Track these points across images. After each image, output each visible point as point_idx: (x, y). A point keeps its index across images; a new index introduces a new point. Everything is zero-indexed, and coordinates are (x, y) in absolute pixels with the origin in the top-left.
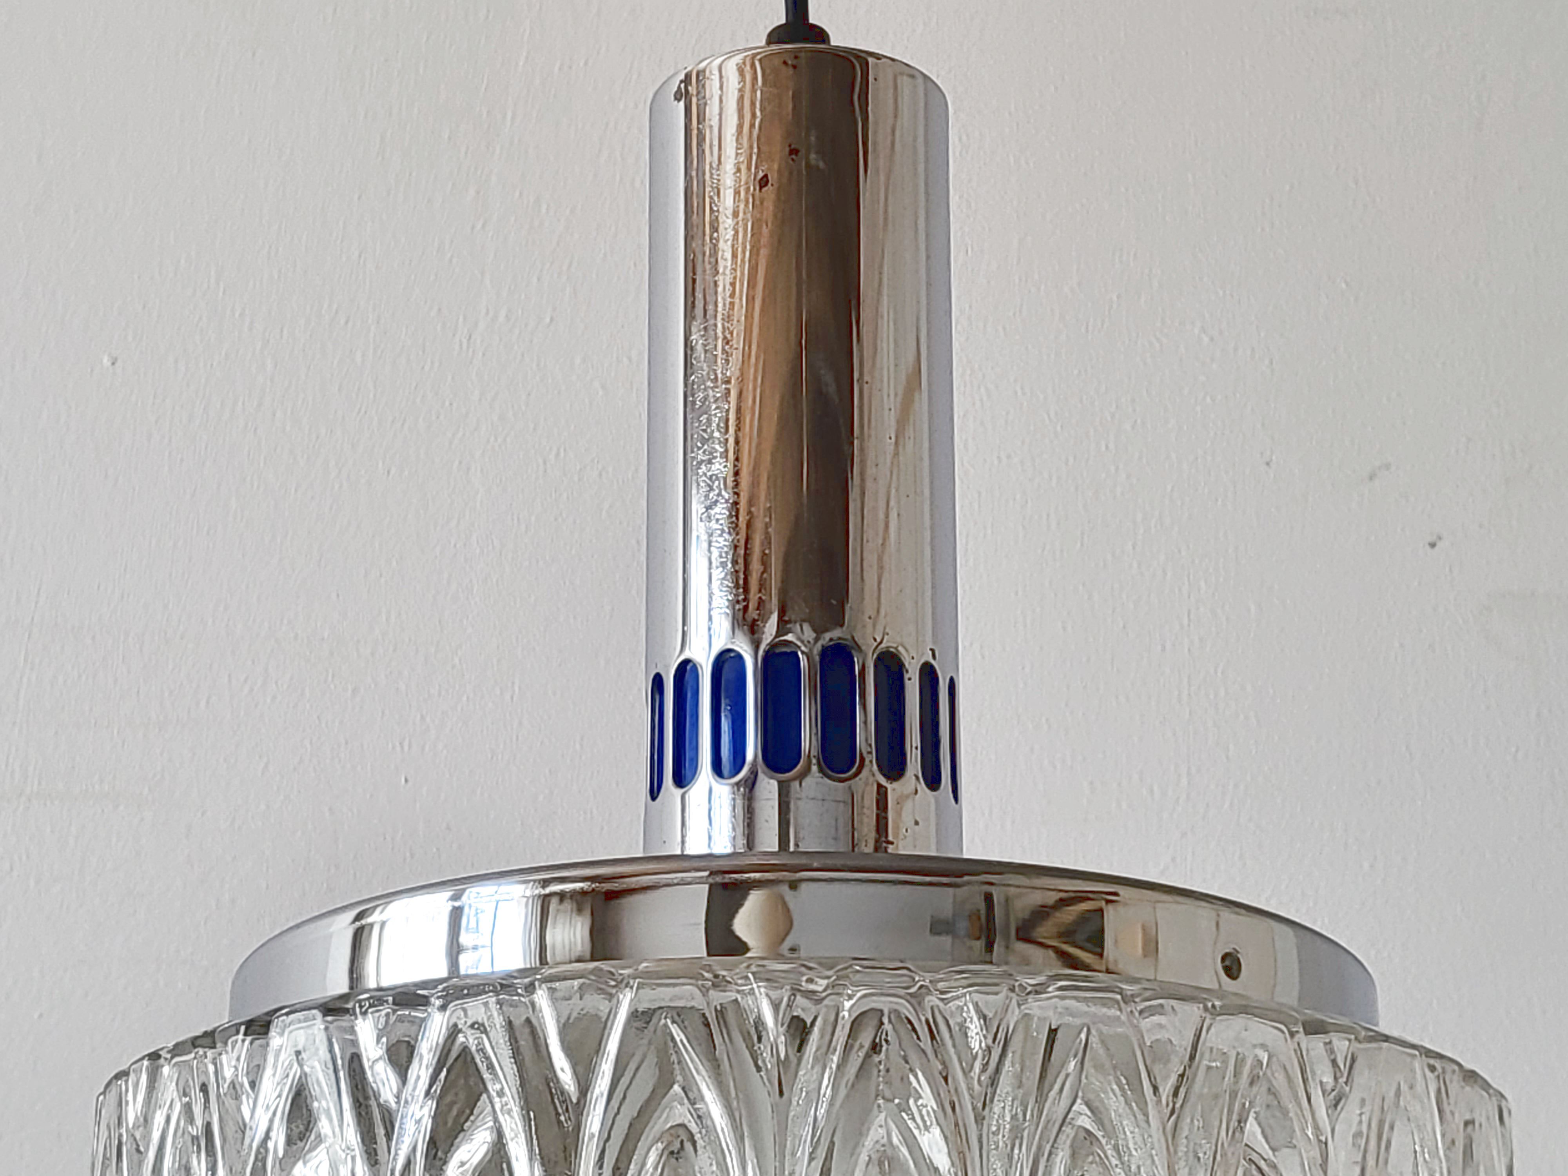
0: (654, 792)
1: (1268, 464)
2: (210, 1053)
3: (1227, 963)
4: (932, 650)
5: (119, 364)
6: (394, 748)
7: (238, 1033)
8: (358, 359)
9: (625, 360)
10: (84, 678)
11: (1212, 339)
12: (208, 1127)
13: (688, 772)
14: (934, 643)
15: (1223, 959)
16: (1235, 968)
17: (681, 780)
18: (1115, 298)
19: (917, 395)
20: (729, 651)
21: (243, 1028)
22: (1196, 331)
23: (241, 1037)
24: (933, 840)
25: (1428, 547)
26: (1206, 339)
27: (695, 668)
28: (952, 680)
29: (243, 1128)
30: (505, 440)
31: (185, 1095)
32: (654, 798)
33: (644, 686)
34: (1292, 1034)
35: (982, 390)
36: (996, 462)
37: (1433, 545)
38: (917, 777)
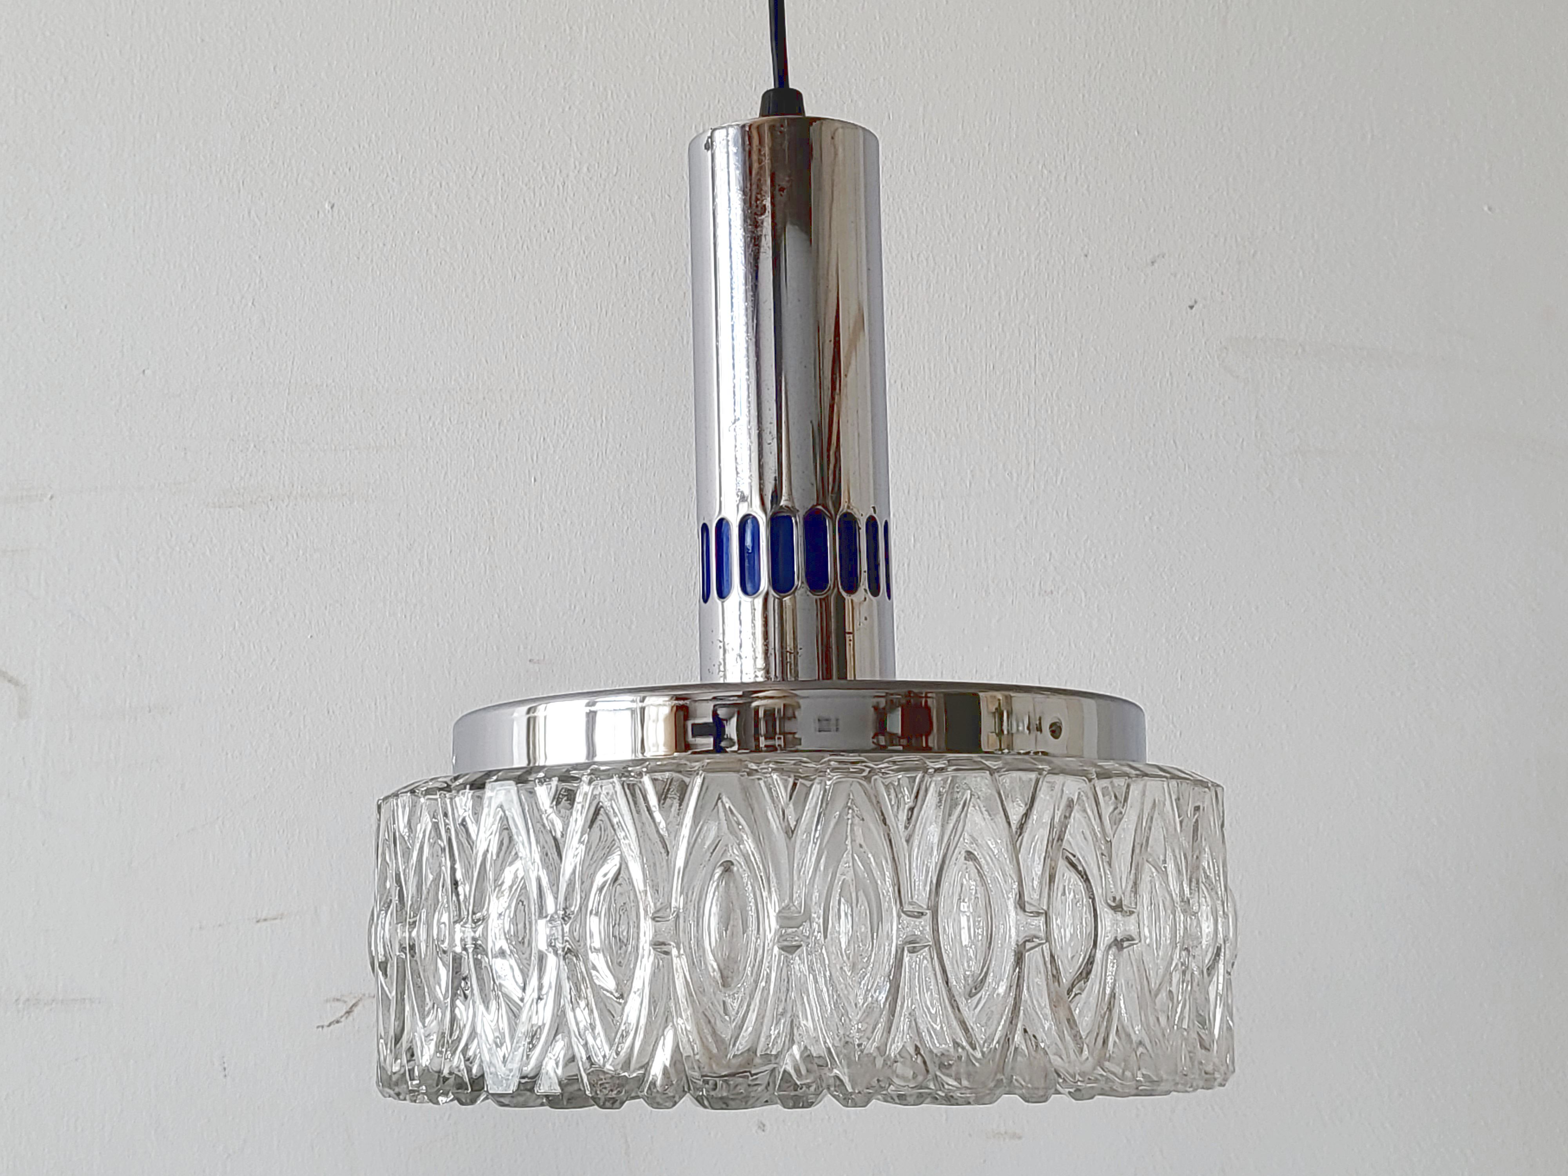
0: (706, 597)
1: (1086, 256)
2: (448, 795)
3: (1053, 728)
4: (874, 508)
5: (335, 208)
6: (527, 460)
7: (465, 788)
8: (492, 201)
9: (667, 197)
10: (325, 420)
11: (1050, 172)
12: (450, 840)
13: (725, 590)
14: (875, 502)
15: (1051, 726)
16: (1057, 732)
17: (722, 595)
18: (987, 145)
19: (861, 333)
20: (749, 515)
21: (468, 787)
22: (1040, 167)
23: (467, 790)
24: (877, 671)
25: (1189, 309)
26: (1046, 172)
27: (728, 523)
28: (886, 523)
29: (471, 844)
30: (590, 253)
31: (434, 817)
32: (705, 601)
33: (696, 531)
34: (1090, 780)
35: (901, 211)
36: (910, 260)
37: (1191, 307)
38: (865, 590)
